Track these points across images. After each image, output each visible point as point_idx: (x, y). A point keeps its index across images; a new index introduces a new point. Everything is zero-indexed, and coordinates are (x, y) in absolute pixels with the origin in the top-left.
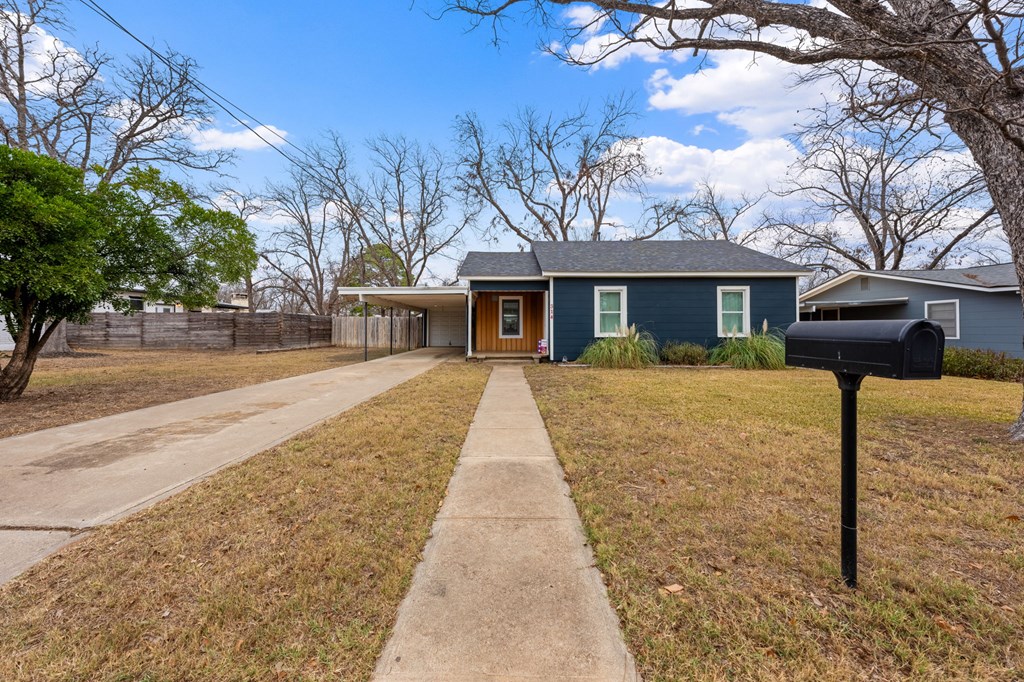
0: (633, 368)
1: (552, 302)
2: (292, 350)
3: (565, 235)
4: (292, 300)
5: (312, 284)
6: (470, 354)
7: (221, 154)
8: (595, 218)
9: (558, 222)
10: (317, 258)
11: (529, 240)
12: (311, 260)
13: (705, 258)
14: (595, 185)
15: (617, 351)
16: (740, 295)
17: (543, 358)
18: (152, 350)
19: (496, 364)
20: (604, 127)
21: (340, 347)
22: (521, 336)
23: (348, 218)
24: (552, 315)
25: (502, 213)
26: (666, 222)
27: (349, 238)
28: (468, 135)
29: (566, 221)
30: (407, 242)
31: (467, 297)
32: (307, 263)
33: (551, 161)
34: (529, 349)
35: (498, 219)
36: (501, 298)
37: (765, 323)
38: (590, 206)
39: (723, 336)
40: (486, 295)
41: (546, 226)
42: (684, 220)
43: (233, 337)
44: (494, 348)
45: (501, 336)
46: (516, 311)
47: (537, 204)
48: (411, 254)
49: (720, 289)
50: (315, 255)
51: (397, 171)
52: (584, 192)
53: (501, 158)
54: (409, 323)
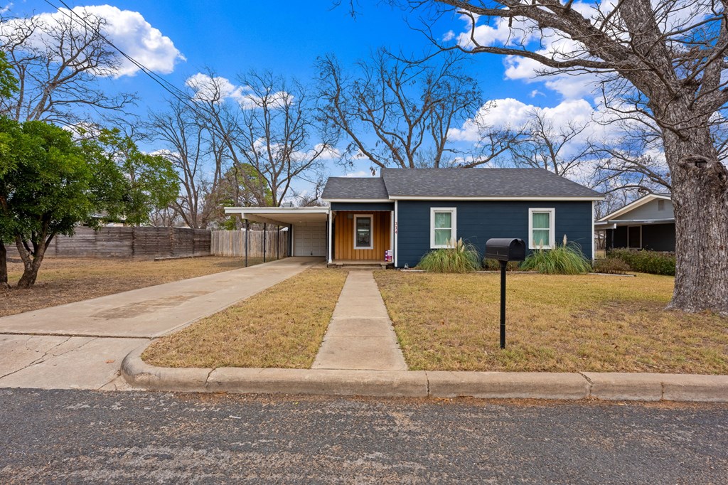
0: (459, 273)
1: (396, 220)
2: (181, 258)
3: (411, 160)
4: (164, 214)
5: (187, 201)
6: (330, 261)
7: (125, 97)
8: (437, 145)
9: (405, 150)
10: (192, 178)
11: (380, 164)
12: (187, 179)
13: (522, 184)
14: (438, 117)
15: (446, 259)
16: (548, 215)
17: (389, 265)
18: (65, 258)
19: (351, 269)
20: (444, 68)
21: (218, 256)
22: (372, 247)
23: (219, 142)
24: (396, 230)
25: (357, 140)
26: (499, 149)
27: (220, 160)
28: (327, 73)
29: (412, 148)
30: (273, 164)
31: (328, 215)
32: (183, 182)
33: (399, 97)
34: (378, 258)
35: (353, 146)
36: (356, 216)
37: (565, 237)
38: (433, 134)
39: (533, 248)
40: (343, 214)
41: (395, 151)
42: (515, 147)
43: (132, 247)
44: (350, 257)
45: (355, 248)
46: (368, 226)
47: (387, 133)
48: (277, 175)
49: (531, 210)
50: (190, 175)
51: (264, 102)
52: (428, 122)
53: (356, 92)
54: (277, 236)
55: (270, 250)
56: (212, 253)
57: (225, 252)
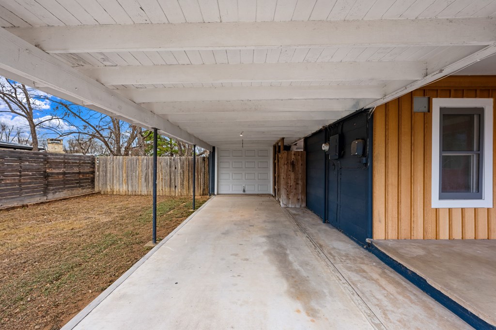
21: (106, 194)
54: (193, 166)
55: (182, 184)
56: (96, 190)
57: (116, 188)
